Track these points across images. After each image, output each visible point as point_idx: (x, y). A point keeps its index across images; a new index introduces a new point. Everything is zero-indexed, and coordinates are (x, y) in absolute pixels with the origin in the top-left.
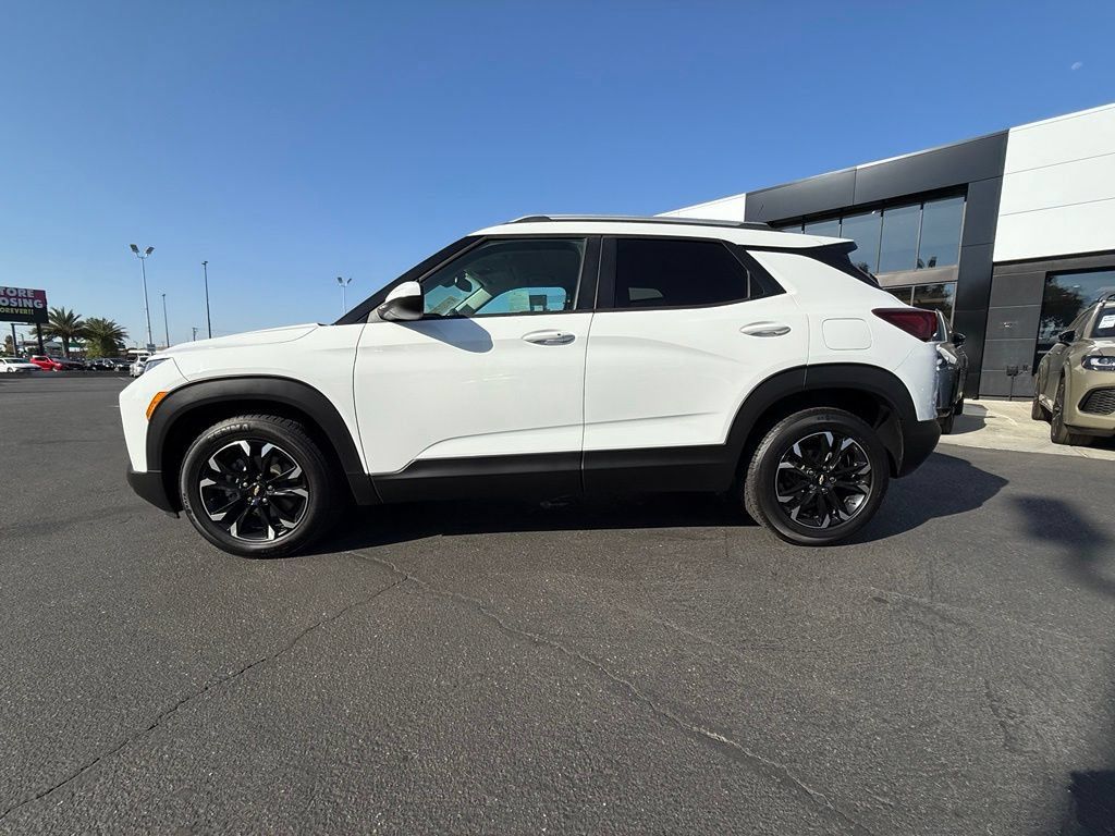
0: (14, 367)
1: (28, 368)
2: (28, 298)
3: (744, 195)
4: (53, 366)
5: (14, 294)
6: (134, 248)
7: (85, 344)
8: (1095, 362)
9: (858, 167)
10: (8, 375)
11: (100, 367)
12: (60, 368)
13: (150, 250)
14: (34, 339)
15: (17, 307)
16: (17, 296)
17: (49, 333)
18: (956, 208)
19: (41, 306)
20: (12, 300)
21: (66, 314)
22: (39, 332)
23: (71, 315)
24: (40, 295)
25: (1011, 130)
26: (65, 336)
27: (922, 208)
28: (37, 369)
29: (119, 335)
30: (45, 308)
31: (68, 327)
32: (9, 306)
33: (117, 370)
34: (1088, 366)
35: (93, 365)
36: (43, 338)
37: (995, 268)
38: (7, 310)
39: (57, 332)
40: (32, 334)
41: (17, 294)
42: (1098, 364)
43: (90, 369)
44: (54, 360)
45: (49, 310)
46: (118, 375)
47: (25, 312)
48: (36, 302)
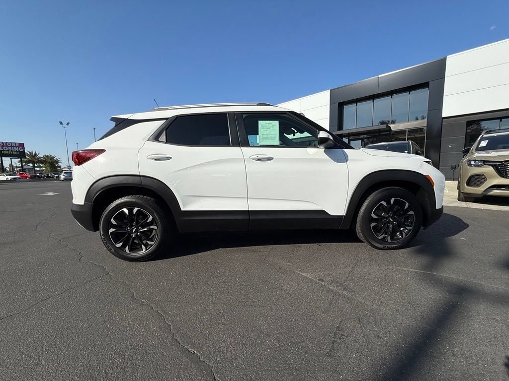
0: (9, 178)
1: (16, 178)
2: (16, 147)
3: (329, 90)
4: (27, 177)
5: (10, 145)
6: (61, 123)
7: (42, 166)
8: (473, 163)
9: (380, 76)
10: (7, 181)
11: (48, 177)
12: (30, 178)
13: (68, 124)
14: (19, 165)
15: (12, 151)
16: (11, 146)
17: (25, 162)
18: (424, 94)
19: (22, 150)
20: (9, 148)
21: (34, 153)
22: (21, 162)
23: (36, 154)
24: (22, 145)
25: (448, 57)
26: (34, 163)
27: (409, 94)
28: (20, 178)
29: (57, 162)
30: (24, 151)
31: (34, 159)
32: (8, 151)
33: (55, 178)
34: (470, 165)
35: (45, 176)
36: (23, 164)
37: (443, 120)
38: (7, 152)
39: (30, 162)
40: (19, 162)
41: (12, 145)
42: (474, 164)
43: (44, 177)
44: (28, 174)
45: (26, 151)
46: (56, 180)
47: (15, 153)
48: (20, 148)
